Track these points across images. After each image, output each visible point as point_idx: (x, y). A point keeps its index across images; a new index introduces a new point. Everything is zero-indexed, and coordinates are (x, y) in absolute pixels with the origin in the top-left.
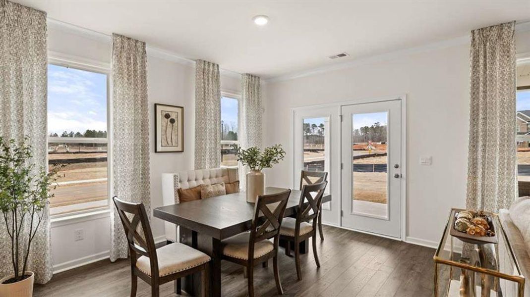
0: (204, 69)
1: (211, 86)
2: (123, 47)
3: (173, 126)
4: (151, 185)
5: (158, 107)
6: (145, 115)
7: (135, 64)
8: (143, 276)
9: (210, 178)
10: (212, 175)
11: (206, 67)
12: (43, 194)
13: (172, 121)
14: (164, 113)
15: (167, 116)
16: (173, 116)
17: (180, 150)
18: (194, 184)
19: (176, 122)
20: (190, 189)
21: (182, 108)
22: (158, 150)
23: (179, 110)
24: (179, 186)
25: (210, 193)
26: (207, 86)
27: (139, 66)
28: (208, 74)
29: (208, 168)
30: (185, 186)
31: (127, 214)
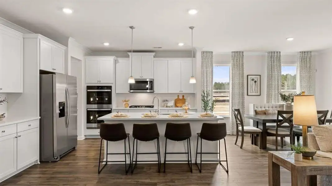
0: (272, 56)
1: (275, 63)
2: (235, 56)
3: (255, 84)
4: (245, 108)
5: (249, 76)
6: (243, 80)
7: (239, 61)
8: (240, 131)
9: (272, 107)
10: (273, 106)
11: (273, 55)
12: (213, 107)
13: (255, 82)
14: (251, 79)
15: (253, 80)
16: (256, 79)
17: (259, 94)
18: (263, 109)
19: (257, 82)
20: (261, 111)
21: (260, 75)
22: (249, 94)
23: (259, 77)
24: (256, 109)
25: (270, 113)
26: (273, 64)
27: (241, 62)
28: (274, 57)
29: (273, 103)
30: (259, 109)
31: (235, 112)
